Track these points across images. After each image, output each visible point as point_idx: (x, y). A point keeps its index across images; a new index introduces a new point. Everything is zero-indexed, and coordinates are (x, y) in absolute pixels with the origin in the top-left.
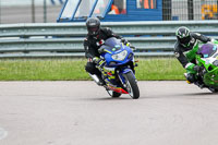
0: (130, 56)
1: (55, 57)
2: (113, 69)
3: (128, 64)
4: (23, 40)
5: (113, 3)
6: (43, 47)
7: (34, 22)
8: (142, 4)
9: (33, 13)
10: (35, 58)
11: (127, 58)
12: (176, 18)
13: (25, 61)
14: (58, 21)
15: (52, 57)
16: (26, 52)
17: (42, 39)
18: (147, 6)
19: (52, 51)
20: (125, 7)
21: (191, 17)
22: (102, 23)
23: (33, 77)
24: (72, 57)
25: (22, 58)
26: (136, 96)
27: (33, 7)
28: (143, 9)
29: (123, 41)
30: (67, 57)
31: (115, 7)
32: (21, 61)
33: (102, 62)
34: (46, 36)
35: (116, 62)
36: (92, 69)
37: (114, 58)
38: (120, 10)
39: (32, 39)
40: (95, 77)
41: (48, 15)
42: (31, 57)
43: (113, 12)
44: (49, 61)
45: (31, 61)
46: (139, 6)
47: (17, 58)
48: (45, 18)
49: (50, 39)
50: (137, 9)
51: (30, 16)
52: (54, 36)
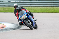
10: (33, 6)
13: (30, 7)
15: (38, 6)
16: (31, 5)
19: (38, 5)
24: (43, 6)
30: (42, 6)
42: (32, 6)
44: (37, 7)
45: (32, 7)
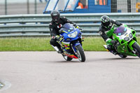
0: (79, 35)
1: (42, 36)
2: (68, 43)
3: (78, 40)
4: (21, 25)
5: (79, 2)
6: (34, 30)
7: (28, 13)
8: (98, 2)
9: (28, 8)
11: (78, 36)
12: (120, 11)
14: (44, 13)
17: (34, 24)
18: (101, 4)
20: (87, 4)
21: (129, 11)
22: (61, 15)
23: (28, 49)
25: (21, 36)
26: (83, 60)
27: (28, 4)
28: (98, 5)
29: (75, 25)
31: (81, 4)
32: (20, 39)
33: (61, 39)
34: (37, 22)
35: (71, 39)
36: (54, 43)
37: (69, 36)
38: (84, 6)
39: (27, 24)
40: (56, 48)
41: (38, 9)
43: (80, 7)
46: (96, 3)
47: (18, 36)
48: (36, 11)
49: (39, 24)
50: (94, 5)
51: (26, 10)
52: (41, 23)
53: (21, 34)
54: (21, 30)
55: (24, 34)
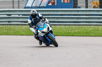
12: (80, 7)
21: (87, 7)
23: (12, 34)
27: (13, 1)
34: (19, 15)
39: (12, 16)
46: (62, 2)
53: (8, 23)
54: (8, 20)
55: (10, 23)
